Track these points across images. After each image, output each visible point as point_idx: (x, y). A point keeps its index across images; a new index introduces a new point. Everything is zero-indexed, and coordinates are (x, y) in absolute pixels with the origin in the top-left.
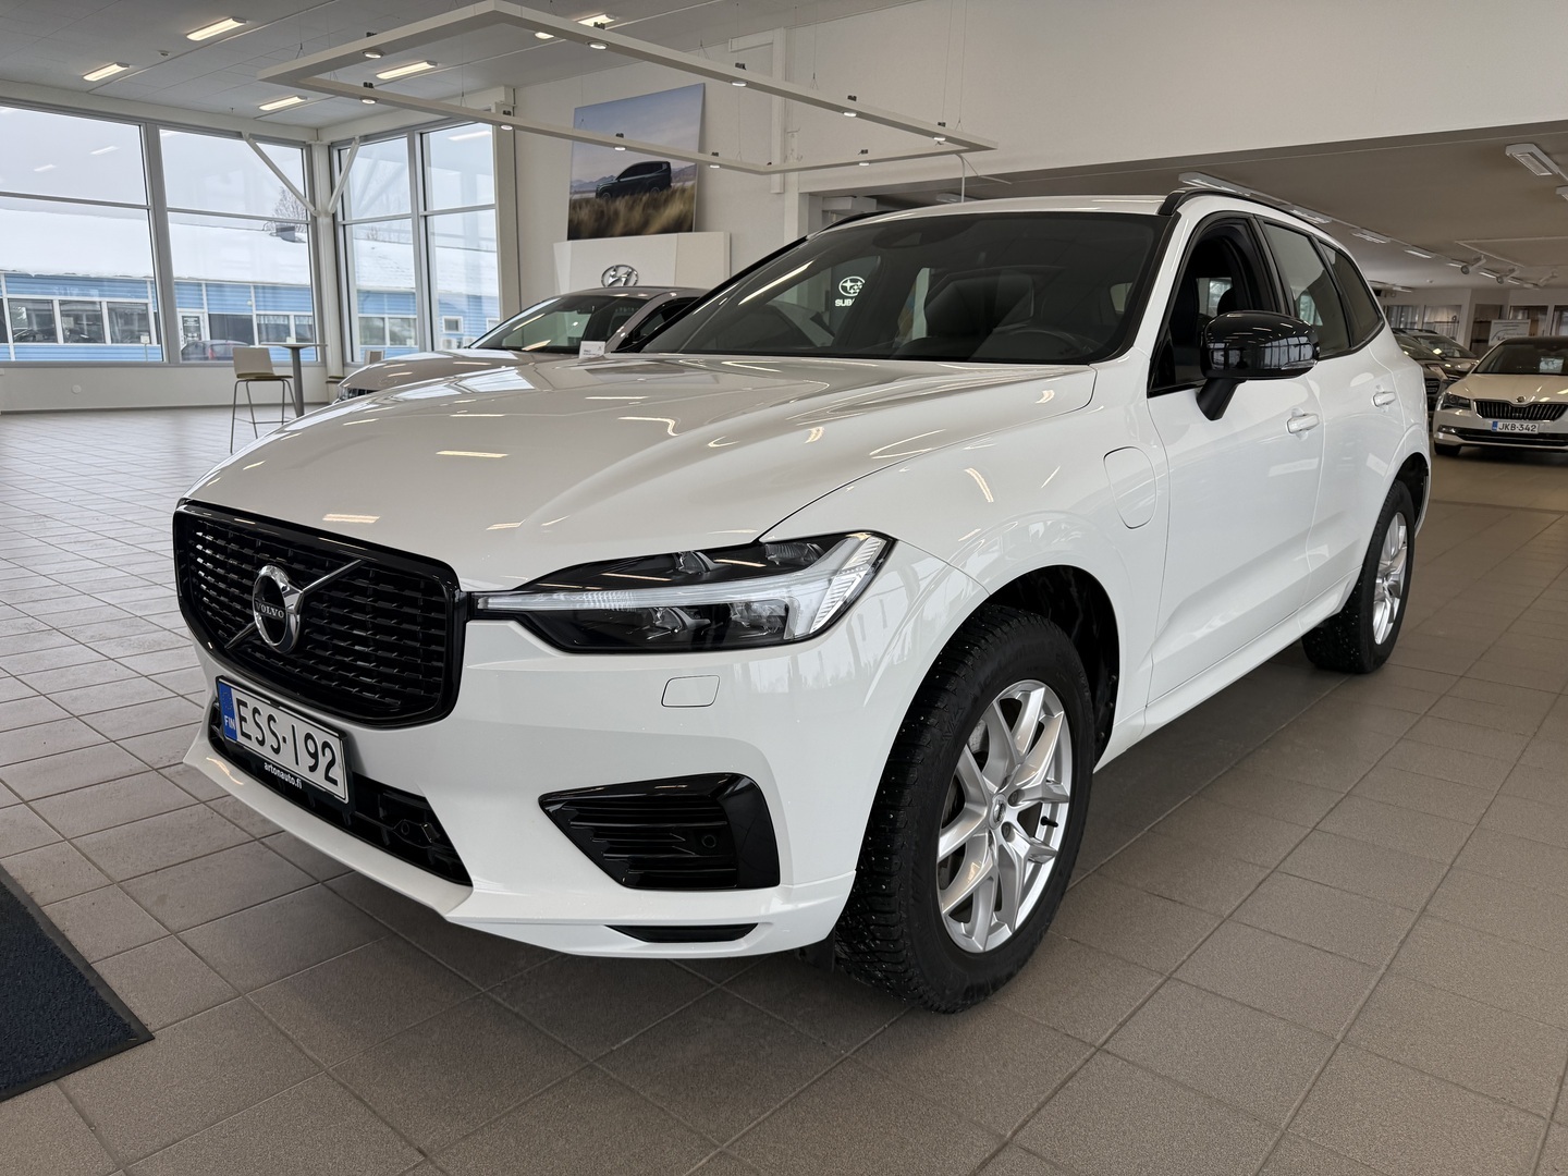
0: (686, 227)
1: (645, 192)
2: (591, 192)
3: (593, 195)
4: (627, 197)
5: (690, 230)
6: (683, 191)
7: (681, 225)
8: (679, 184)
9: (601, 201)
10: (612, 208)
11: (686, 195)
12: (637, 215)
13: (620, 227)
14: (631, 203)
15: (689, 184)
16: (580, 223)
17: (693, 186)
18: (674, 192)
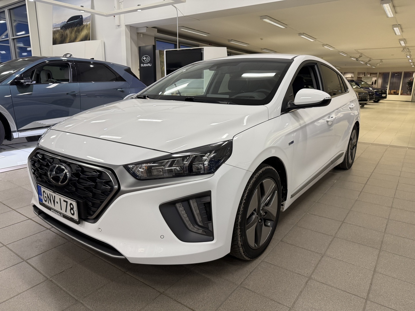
0: (88, 39)
1: (75, 27)
2: (59, 27)
3: (59, 29)
4: (70, 29)
5: (90, 40)
6: (87, 25)
7: (86, 38)
8: (85, 23)
9: (62, 31)
10: (66, 33)
11: (88, 27)
12: (73, 35)
13: (68, 39)
14: (71, 31)
15: (88, 23)
16: (56, 39)
17: (90, 24)
18: (84, 26)
